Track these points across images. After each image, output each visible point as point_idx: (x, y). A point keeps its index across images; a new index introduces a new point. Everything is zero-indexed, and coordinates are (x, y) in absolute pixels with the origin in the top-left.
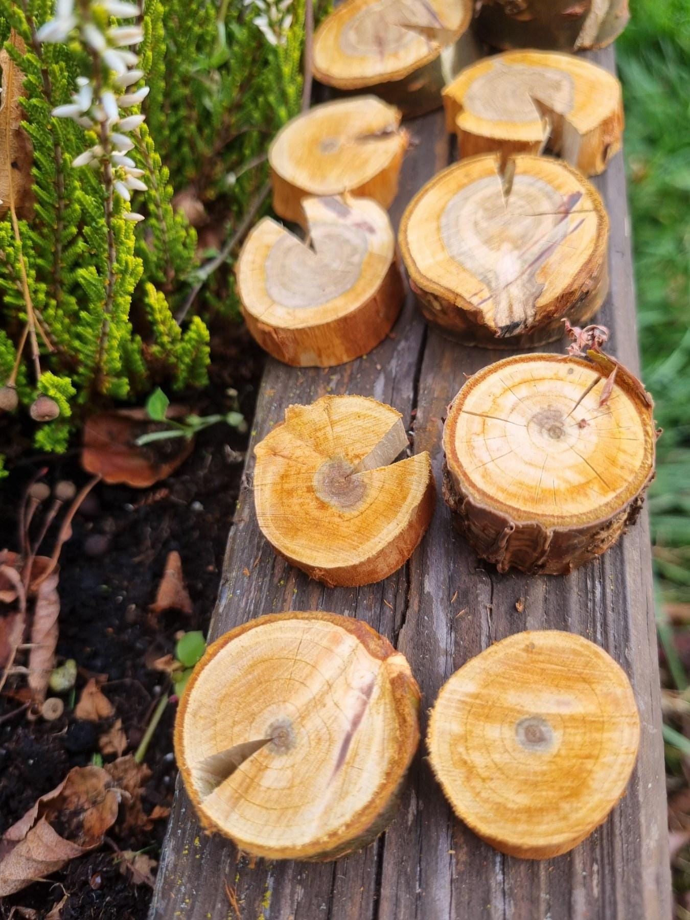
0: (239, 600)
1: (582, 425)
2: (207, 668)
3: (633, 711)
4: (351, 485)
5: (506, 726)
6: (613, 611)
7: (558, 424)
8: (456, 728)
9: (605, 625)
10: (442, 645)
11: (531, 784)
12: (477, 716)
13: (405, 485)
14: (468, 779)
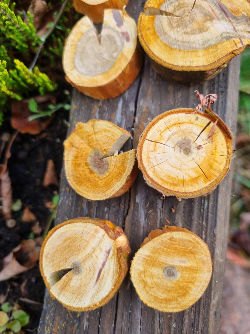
0: (66, 200)
1: (199, 147)
2: (50, 239)
3: (210, 266)
4: (103, 163)
5: (160, 269)
6: (211, 213)
7: (188, 147)
8: (141, 268)
9: (207, 219)
11: (168, 290)
12: (149, 265)
13: (125, 165)
14: (145, 287)
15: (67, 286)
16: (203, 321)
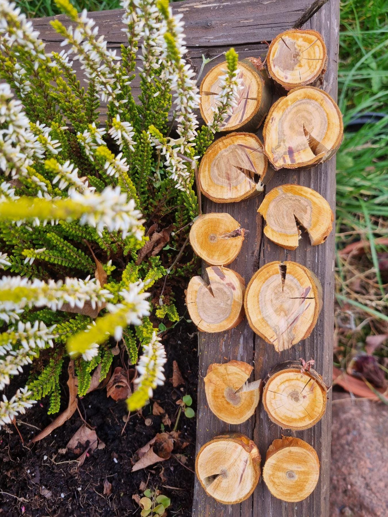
1: (304, 397)
2: (202, 453)
4: (236, 397)
5: (284, 472)
7: (297, 397)
8: (271, 473)
11: (290, 487)
12: (276, 470)
13: (252, 399)
14: (274, 485)
15: (218, 487)
16: (317, 504)
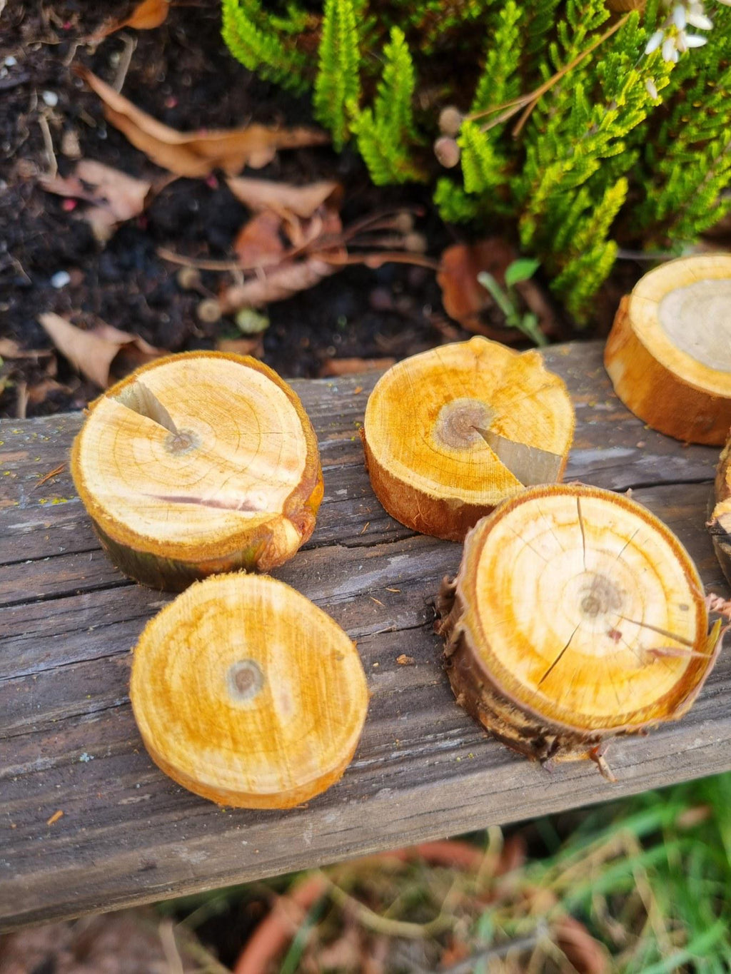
1: (615, 635)
2: (232, 363)
3: (297, 782)
4: (465, 434)
5: (247, 649)
6: (430, 765)
7: (603, 607)
8: (232, 602)
9: (410, 758)
10: (336, 591)
11: (193, 687)
12: (249, 619)
13: (484, 485)
14: (184, 625)
15: (128, 432)
